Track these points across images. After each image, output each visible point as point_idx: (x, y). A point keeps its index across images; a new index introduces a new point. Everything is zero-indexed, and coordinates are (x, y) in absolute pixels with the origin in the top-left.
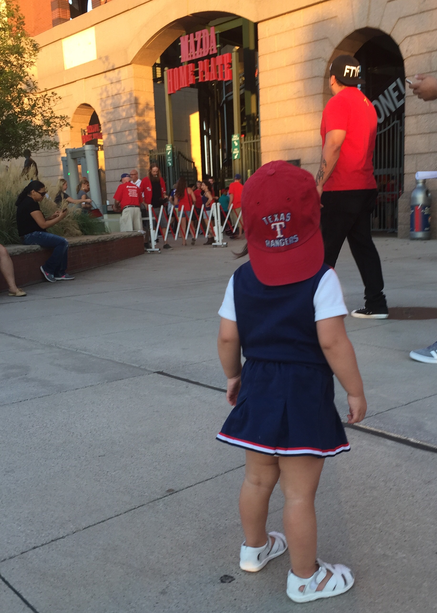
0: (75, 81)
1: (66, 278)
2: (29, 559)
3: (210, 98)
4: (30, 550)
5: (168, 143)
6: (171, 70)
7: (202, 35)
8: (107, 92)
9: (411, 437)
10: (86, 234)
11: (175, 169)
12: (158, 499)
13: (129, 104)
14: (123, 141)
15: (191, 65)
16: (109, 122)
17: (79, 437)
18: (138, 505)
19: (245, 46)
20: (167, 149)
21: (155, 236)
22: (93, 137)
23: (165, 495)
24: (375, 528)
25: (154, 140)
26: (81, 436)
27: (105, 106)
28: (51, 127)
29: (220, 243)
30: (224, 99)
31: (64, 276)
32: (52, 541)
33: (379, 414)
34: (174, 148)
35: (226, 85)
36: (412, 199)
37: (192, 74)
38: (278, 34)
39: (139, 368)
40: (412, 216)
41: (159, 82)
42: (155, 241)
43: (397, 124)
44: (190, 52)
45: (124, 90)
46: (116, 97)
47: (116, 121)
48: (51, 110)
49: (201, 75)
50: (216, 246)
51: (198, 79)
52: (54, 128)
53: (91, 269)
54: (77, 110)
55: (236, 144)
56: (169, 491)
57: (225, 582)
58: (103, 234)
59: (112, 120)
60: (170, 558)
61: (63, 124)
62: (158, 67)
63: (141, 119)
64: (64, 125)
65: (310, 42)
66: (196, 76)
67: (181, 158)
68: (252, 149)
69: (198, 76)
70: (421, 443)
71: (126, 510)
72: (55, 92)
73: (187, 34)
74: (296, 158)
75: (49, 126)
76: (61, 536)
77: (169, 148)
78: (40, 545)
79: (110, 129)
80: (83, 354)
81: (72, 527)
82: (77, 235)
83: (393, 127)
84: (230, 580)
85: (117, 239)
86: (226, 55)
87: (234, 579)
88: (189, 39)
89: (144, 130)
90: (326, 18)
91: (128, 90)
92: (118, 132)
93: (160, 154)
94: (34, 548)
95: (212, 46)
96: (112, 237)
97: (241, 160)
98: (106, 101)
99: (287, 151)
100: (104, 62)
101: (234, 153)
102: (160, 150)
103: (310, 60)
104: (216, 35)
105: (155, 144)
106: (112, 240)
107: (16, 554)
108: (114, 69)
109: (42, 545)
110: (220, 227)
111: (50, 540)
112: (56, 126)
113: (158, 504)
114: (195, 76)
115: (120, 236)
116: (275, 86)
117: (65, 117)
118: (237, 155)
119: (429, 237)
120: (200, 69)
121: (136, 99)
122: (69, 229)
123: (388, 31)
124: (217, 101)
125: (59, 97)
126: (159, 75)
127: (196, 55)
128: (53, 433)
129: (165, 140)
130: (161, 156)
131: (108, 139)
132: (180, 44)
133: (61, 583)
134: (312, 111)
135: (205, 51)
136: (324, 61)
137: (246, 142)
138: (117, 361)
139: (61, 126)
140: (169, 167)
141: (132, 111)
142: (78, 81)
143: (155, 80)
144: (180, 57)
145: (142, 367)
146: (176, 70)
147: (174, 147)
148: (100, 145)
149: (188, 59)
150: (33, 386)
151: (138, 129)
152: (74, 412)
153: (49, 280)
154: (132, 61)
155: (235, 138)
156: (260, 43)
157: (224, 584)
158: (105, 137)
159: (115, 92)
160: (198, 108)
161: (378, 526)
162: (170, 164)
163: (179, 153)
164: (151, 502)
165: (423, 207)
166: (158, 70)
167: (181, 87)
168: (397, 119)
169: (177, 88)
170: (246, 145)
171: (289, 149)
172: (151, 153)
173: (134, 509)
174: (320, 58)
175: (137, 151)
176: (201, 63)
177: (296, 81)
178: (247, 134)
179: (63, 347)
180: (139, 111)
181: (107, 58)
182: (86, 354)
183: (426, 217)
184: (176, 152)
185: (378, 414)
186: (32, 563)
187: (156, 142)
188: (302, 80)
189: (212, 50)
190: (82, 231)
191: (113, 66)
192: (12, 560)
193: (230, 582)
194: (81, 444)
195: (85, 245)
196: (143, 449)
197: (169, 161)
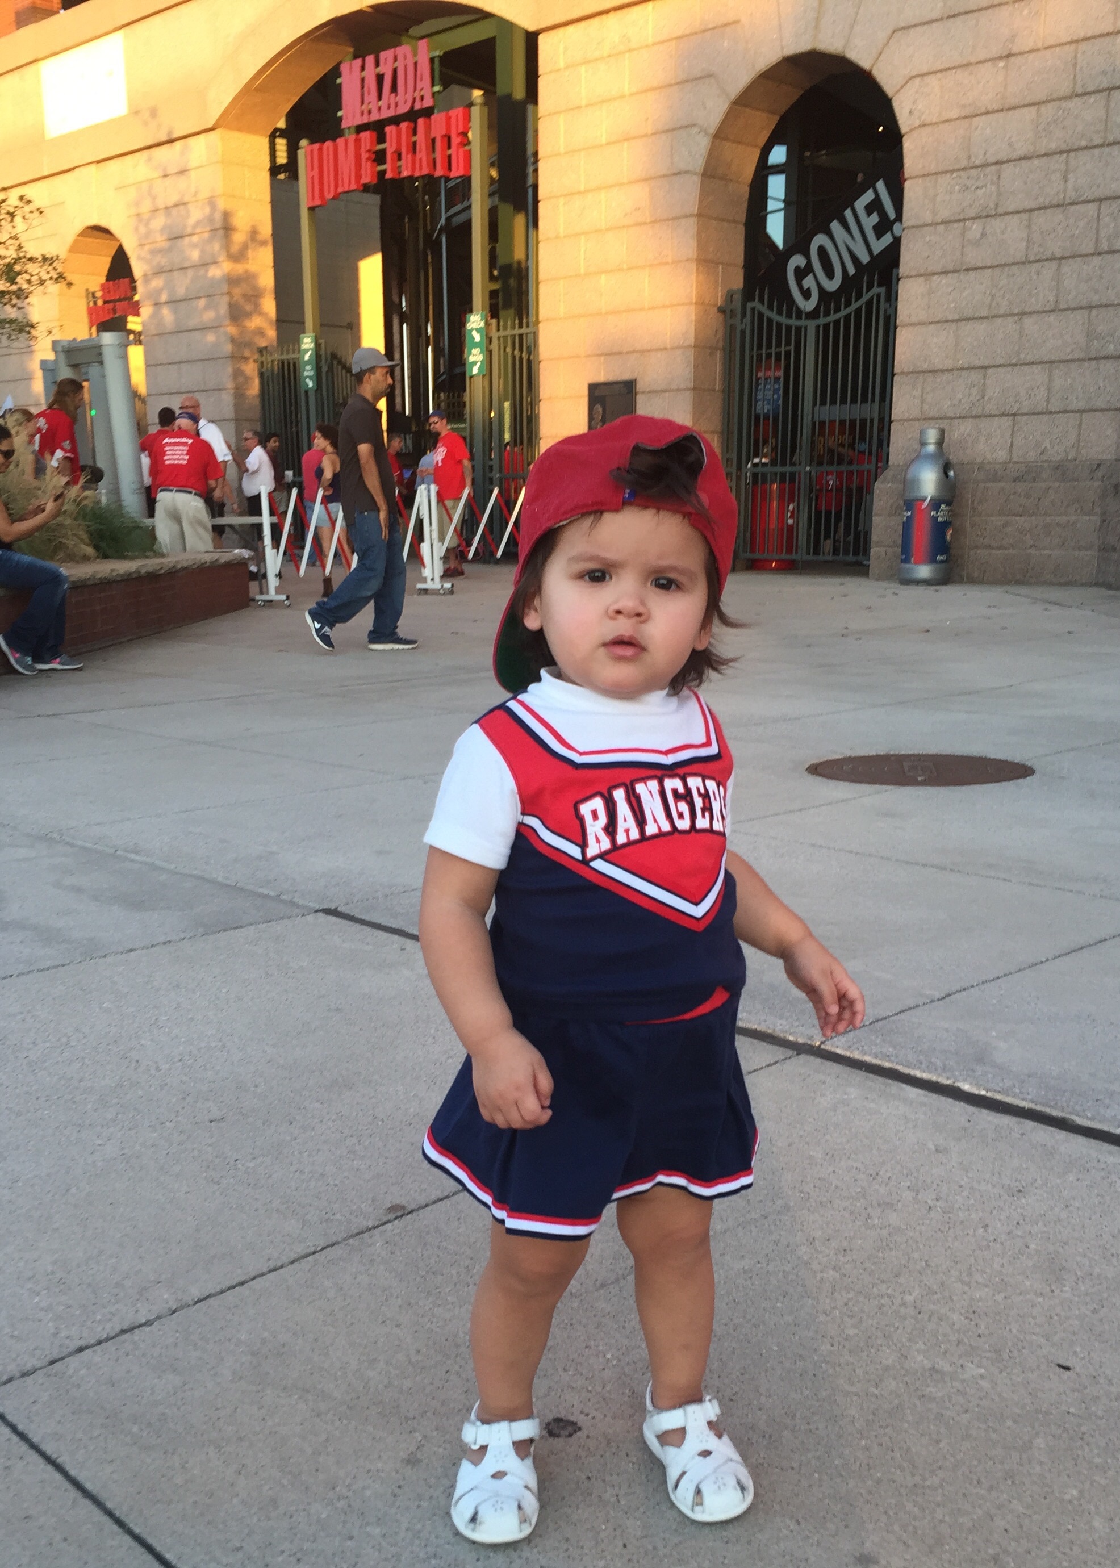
0: (73, 169)
1: (63, 664)
2: (71, 1377)
3: (406, 220)
4: (70, 1354)
5: (307, 330)
6: (316, 146)
7: (395, 60)
8: (154, 198)
9: (965, 1080)
10: (106, 557)
11: (322, 395)
12: (369, 1230)
13: (208, 229)
14: (192, 323)
15: (366, 136)
16: (158, 272)
17: (153, 1072)
18: (322, 1243)
19: (501, 90)
20: (304, 347)
21: (275, 563)
22: (118, 311)
23: (385, 1219)
24: (904, 1304)
25: (271, 322)
26: (158, 1069)
27: (148, 234)
28: (16, 283)
29: (436, 585)
30: (443, 221)
31: (58, 660)
32: (123, 1332)
33: (880, 1023)
34: (320, 344)
35: (449, 186)
36: (908, 484)
37: (368, 159)
38: (589, 62)
39: (277, 898)
40: (907, 526)
41: (282, 176)
42: (276, 576)
43: (879, 296)
44: (366, 101)
45: (196, 194)
46: (174, 211)
47: (176, 273)
48: (17, 243)
49: (392, 164)
50: (425, 591)
51: (384, 172)
52: (25, 286)
53: (121, 643)
54: (76, 241)
55: (477, 337)
56: (392, 1209)
57: (558, 1436)
58: (147, 557)
59: (165, 269)
60: (416, 1376)
61: (49, 276)
62: (280, 136)
63: (239, 268)
64: (51, 278)
65: (671, 85)
66: (379, 164)
67: (338, 369)
68: (517, 352)
69: (384, 162)
70: (989, 1095)
71: (293, 1256)
72: (28, 197)
73: (355, 57)
74: (626, 376)
75: (13, 281)
76: (143, 1321)
77: (307, 343)
78: (93, 1341)
79: (159, 291)
80: (132, 861)
81: (166, 1298)
82: (86, 559)
83: (869, 303)
84: (570, 1429)
85: (184, 569)
86: (457, 112)
87: (580, 1429)
88: (363, 68)
89: (244, 295)
90: (710, 26)
91: (204, 194)
92: (180, 301)
93: (285, 357)
94: (81, 1350)
95: (422, 89)
96: (171, 565)
97: (487, 378)
98: (149, 220)
99: (602, 358)
100: (146, 124)
101: (471, 359)
102: (285, 348)
103: (667, 131)
104: (432, 60)
105: (272, 333)
106: (173, 573)
107: (38, 1364)
108: (171, 141)
109: (99, 1343)
110: (436, 544)
111: (118, 1329)
112: (29, 282)
113: (370, 1241)
114: (376, 164)
115: (190, 563)
116: (579, 193)
117: (52, 258)
118: (479, 364)
119: (945, 578)
120: (389, 146)
121: (226, 215)
122: (65, 544)
123: (865, 64)
124: (425, 226)
125: (38, 209)
126: (282, 158)
127: (379, 109)
128: (86, 1060)
129: (298, 322)
130: (289, 363)
131: (153, 316)
132: (339, 81)
133: (159, 1437)
134: (670, 259)
135: (403, 102)
136: (702, 134)
137: (502, 333)
138: (220, 879)
139: (42, 282)
140: (306, 392)
141: (216, 246)
142: (81, 169)
143: (275, 170)
144: (340, 114)
145: (284, 897)
146: (328, 147)
147: (322, 341)
148: (132, 332)
149: (359, 121)
150: (21, 942)
151: (229, 293)
152: (133, 1010)
153: (21, 670)
154: (217, 122)
155: (475, 322)
156: (542, 83)
157: (556, 1439)
158: (146, 311)
159: (174, 199)
160: (379, 245)
161: (909, 1298)
162: (310, 384)
163: (334, 356)
164: (352, 1236)
165: (936, 504)
166: (281, 144)
167: (340, 190)
168: (880, 285)
169: (329, 192)
170: (501, 339)
171: (611, 354)
172: (262, 355)
173: (314, 1253)
174: (694, 125)
175: (228, 348)
176: (391, 132)
177: (630, 183)
178: (502, 313)
179: (80, 843)
180: (235, 248)
181: (154, 113)
182: (141, 863)
183: (940, 528)
184: (326, 353)
185: (877, 1021)
186: (79, 1386)
187: (275, 328)
188: (645, 180)
189: (422, 98)
190: (97, 548)
191: (170, 133)
192: (29, 1380)
193: (570, 1435)
194: (162, 1089)
195: (106, 584)
196: (317, 1105)
197: (307, 377)
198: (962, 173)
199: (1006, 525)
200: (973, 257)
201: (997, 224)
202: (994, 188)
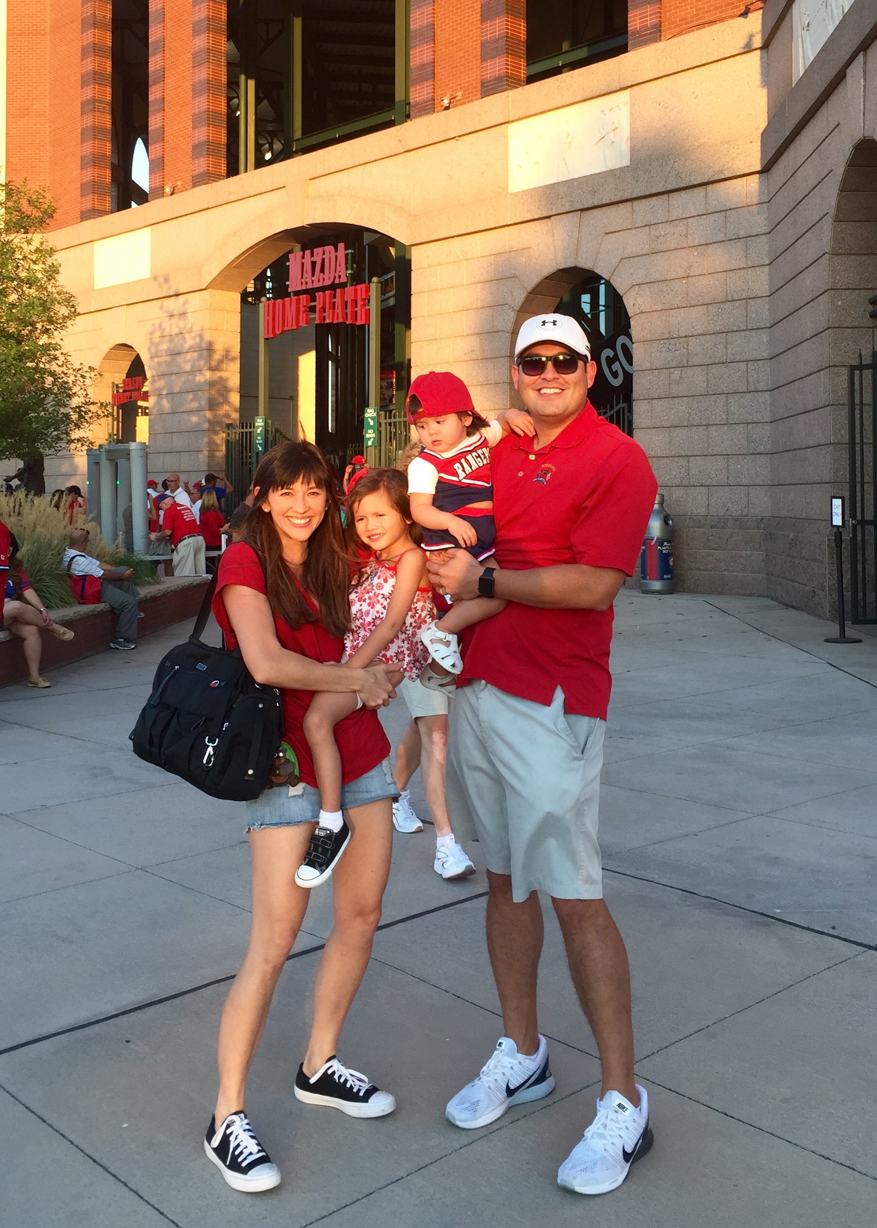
0: (111, 309)
5: (260, 414)
6: (272, 302)
7: (324, 254)
8: (162, 329)
13: (197, 350)
14: (182, 408)
15: (303, 297)
16: (162, 376)
20: (257, 424)
22: (132, 397)
25: (236, 409)
27: (157, 351)
34: (268, 423)
37: (304, 311)
38: (442, 264)
44: (304, 277)
45: (190, 329)
46: (176, 338)
47: (174, 377)
49: (320, 314)
51: (314, 319)
54: (109, 353)
55: (372, 423)
59: (166, 374)
62: (249, 296)
63: (216, 376)
65: (491, 281)
66: (311, 314)
68: (398, 431)
69: (315, 313)
73: (300, 251)
77: (259, 422)
79: (161, 389)
83: (618, 412)
86: (361, 287)
88: (303, 257)
89: (219, 392)
90: (514, 249)
91: (197, 328)
92: (176, 394)
93: (244, 430)
95: (340, 271)
97: (378, 448)
98: (158, 343)
100: (161, 284)
101: (368, 436)
102: (244, 424)
103: (491, 307)
104: (346, 255)
105: (236, 416)
108: (177, 295)
114: (309, 314)
116: (436, 339)
118: (372, 439)
119: (672, 589)
120: (318, 304)
121: (211, 344)
127: (313, 282)
129: (253, 410)
130: (246, 435)
135: (327, 278)
136: (511, 310)
137: (387, 421)
141: (202, 363)
142: (116, 309)
144: (287, 283)
146: (279, 303)
147: (270, 421)
148: (141, 409)
149: (300, 288)
151: (210, 391)
154: (209, 285)
155: (370, 413)
158: (150, 397)
159: (176, 330)
160: (314, 344)
162: (260, 449)
163: (277, 430)
165: (661, 542)
167: (285, 329)
169: (278, 330)
170: (387, 425)
172: (228, 429)
174: (506, 305)
175: (205, 425)
176: (319, 295)
177: (467, 335)
178: (387, 408)
180: (213, 363)
181: (167, 280)
183: (664, 558)
184: (271, 429)
187: (238, 412)
189: (340, 277)
191: (176, 292)
197: (259, 444)
198: (665, 341)
199: (709, 555)
200: (676, 390)
201: (689, 372)
202: (685, 351)
